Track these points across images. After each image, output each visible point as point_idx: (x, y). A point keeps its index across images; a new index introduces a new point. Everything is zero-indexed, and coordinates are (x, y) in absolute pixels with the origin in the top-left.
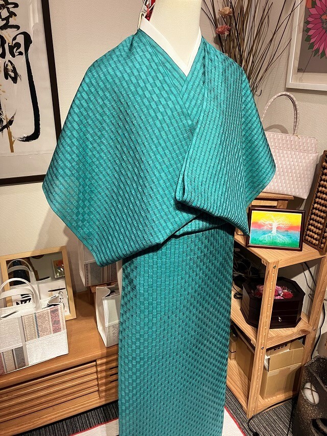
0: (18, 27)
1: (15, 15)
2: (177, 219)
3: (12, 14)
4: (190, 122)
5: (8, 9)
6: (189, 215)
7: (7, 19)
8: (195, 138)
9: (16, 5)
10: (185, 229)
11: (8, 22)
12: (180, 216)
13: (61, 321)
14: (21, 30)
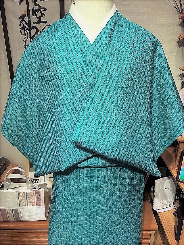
0: (46, 22)
1: (45, 15)
2: (75, 155)
3: (43, 14)
4: (90, 81)
5: (41, 11)
6: (86, 153)
7: (40, 17)
8: (93, 93)
9: (45, 9)
10: (85, 163)
11: (40, 19)
12: (79, 152)
13: (41, 200)
14: (47, 24)
